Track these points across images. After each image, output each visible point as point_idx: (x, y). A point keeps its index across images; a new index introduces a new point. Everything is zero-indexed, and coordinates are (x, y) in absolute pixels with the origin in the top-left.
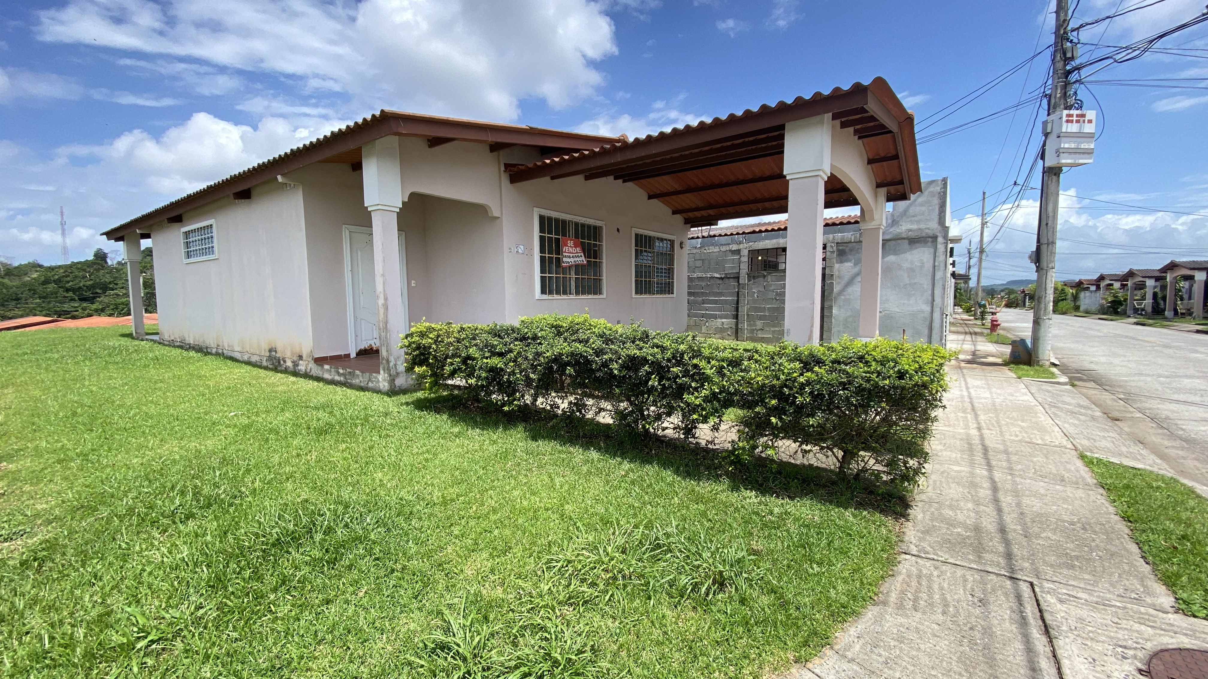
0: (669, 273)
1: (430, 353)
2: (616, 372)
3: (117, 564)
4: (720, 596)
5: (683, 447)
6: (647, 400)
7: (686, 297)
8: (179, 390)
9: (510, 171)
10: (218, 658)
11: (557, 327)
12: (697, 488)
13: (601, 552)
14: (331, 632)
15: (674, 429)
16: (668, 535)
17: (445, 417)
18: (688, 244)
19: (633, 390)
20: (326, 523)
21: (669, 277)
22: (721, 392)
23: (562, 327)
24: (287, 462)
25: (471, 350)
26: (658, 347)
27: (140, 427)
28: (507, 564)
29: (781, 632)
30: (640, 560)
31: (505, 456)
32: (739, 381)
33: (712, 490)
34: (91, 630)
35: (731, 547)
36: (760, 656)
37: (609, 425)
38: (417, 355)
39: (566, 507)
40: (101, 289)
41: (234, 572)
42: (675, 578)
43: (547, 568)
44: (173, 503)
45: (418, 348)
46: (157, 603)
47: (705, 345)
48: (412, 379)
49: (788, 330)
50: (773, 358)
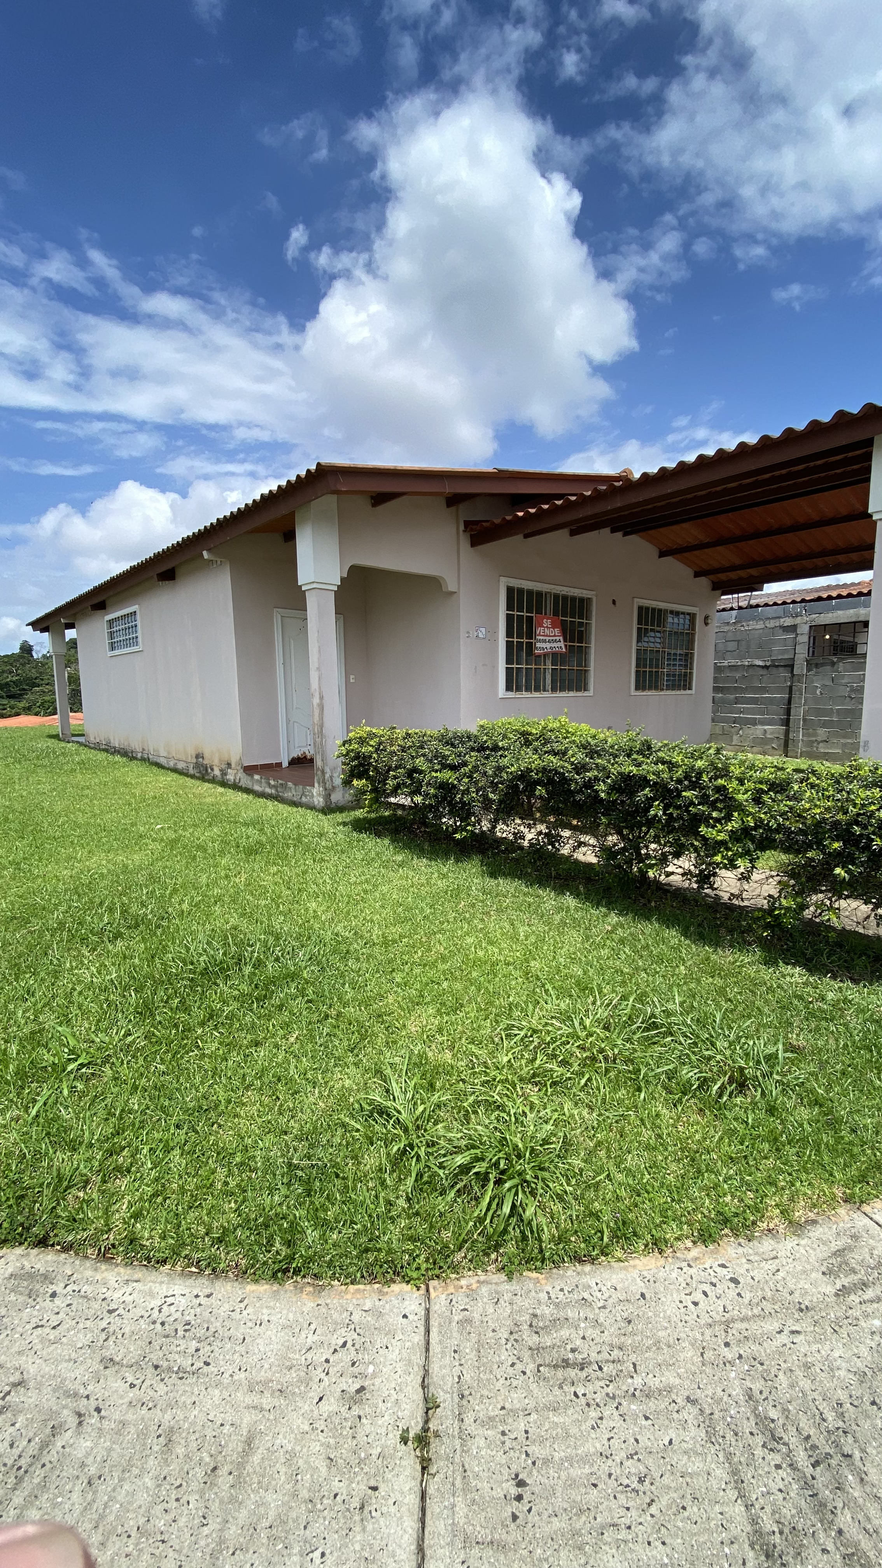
0: (686, 660)
1: (370, 764)
2: (603, 795)
3: (49, 980)
4: (738, 1100)
5: (696, 901)
6: (646, 834)
7: (710, 694)
8: (105, 798)
9: (472, 530)
10: (146, 1091)
11: (524, 734)
12: (714, 957)
13: (577, 1024)
14: (260, 1078)
15: (683, 875)
16: (668, 1013)
17: (387, 842)
18: (716, 620)
19: (625, 821)
20: (256, 954)
21: (686, 666)
22: (756, 828)
23: (530, 734)
24: (215, 883)
25: (418, 761)
26: (663, 763)
27: (69, 836)
28: (458, 1024)
29: (826, 1158)
30: (628, 1040)
31: (457, 893)
32: (785, 813)
33: (736, 961)
34: (24, 1047)
35: (758, 1039)
36: (793, 1185)
37: (591, 864)
38: (355, 766)
39: (532, 963)
40: (27, 685)
41: (162, 1001)
42: (675, 1068)
43: (507, 1035)
44: (102, 920)
45: (357, 757)
46: (87, 1025)
47: (733, 761)
48: (350, 794)
49: (866, 743)
50: (838, 782)
